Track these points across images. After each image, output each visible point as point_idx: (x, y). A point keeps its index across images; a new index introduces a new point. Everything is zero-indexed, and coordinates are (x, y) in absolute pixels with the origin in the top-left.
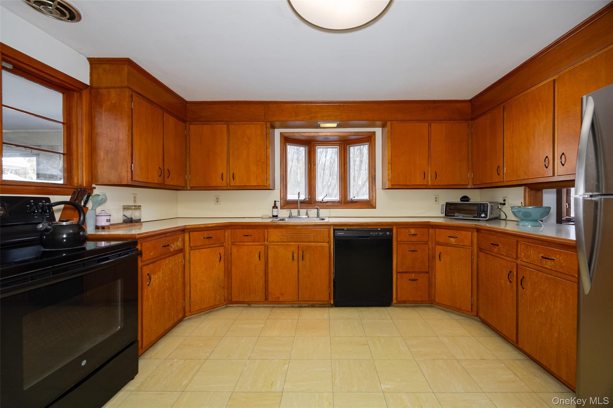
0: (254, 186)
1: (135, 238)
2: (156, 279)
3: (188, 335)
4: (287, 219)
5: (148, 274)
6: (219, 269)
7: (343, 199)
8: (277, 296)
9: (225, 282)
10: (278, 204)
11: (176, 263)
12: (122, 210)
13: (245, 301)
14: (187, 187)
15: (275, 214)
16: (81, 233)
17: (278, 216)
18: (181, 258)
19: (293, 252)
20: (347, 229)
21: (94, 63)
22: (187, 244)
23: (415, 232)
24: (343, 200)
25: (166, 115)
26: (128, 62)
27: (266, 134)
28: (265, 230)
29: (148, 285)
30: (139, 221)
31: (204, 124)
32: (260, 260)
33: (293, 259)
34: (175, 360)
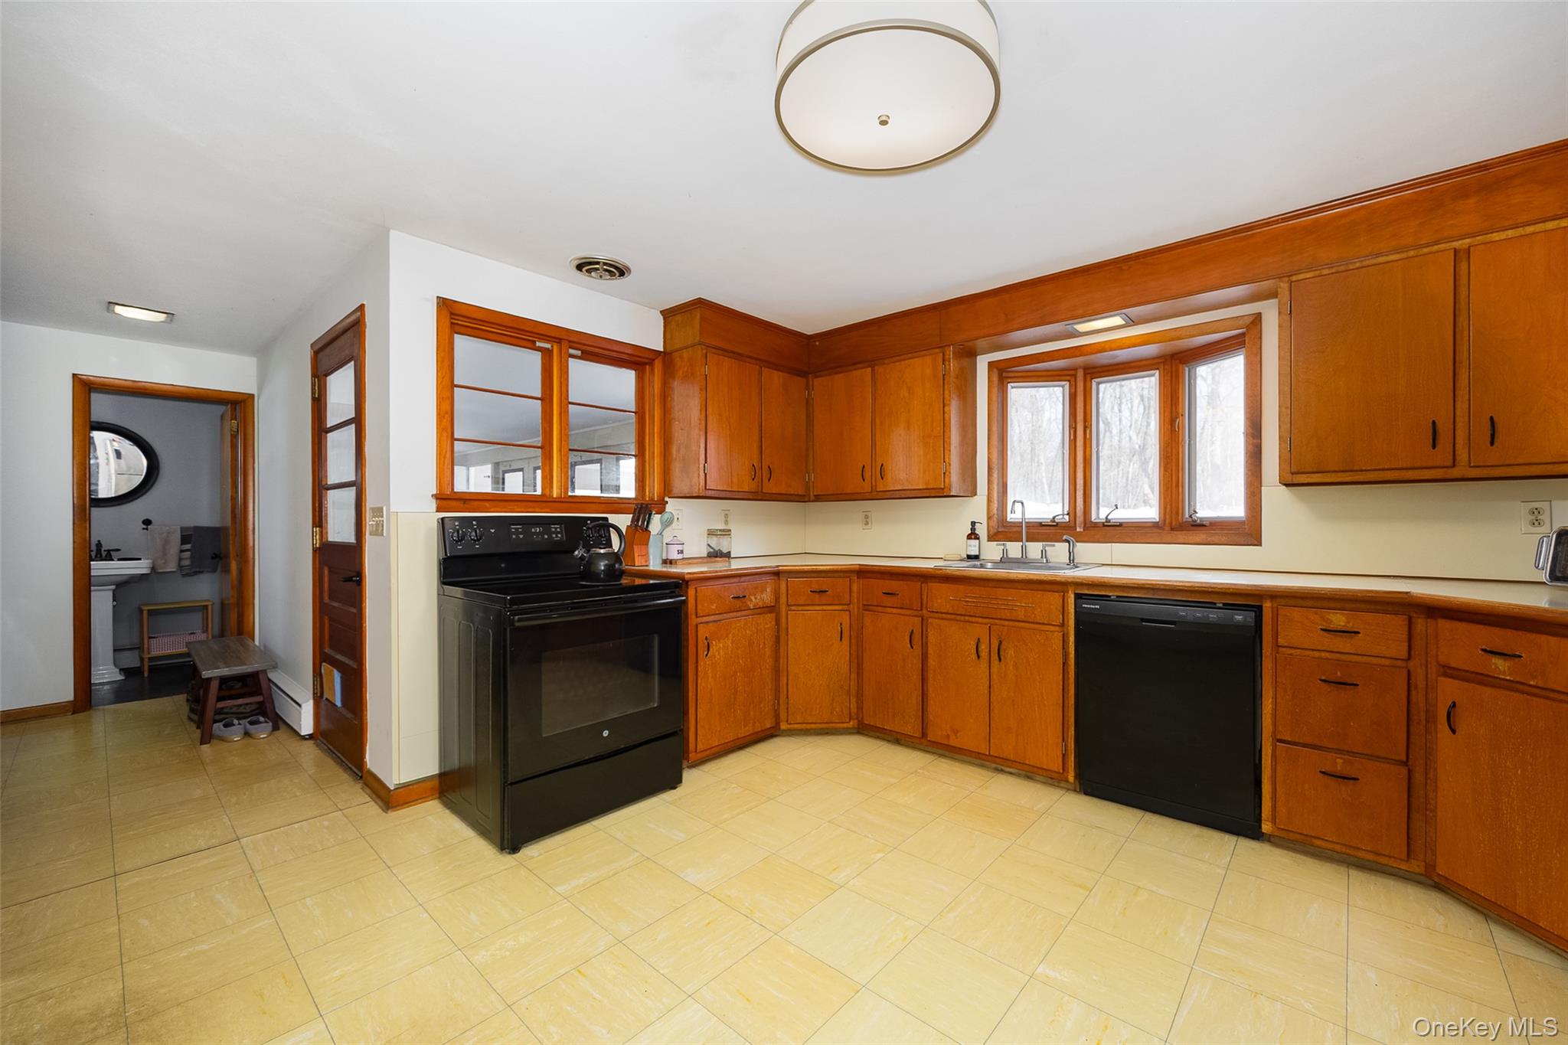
0: (920, 489)
1: (683, 580)
2: (720, 649)
3: (771, 758)
4: (989, 564)
5: (706, 638)
6: (840, 653)
7: (1168, 517)
8: (945, 733)
9: (852, 683)
10: (982, 531)
11: (759, 628)
12: (706, 535)
13: (886, 727)
14: (809, 495)
15: (974, 552)
16: (617, 566)
17: (982, 557)
18: (771, 622)
19: (979, 639)
20: (1118, 597)
21: (668, 315)
22: (783, 599)
23: (1348, 622)
24: (1168, 521)
25: (765, 370)
26: (700, 303)
27: (944, 375)
28: (923, 585)
29: (707, 655)
30: (728, 555)
31: (836, 373)
32: (912, 647)
33: (979, 657)
34: (734, 786)
